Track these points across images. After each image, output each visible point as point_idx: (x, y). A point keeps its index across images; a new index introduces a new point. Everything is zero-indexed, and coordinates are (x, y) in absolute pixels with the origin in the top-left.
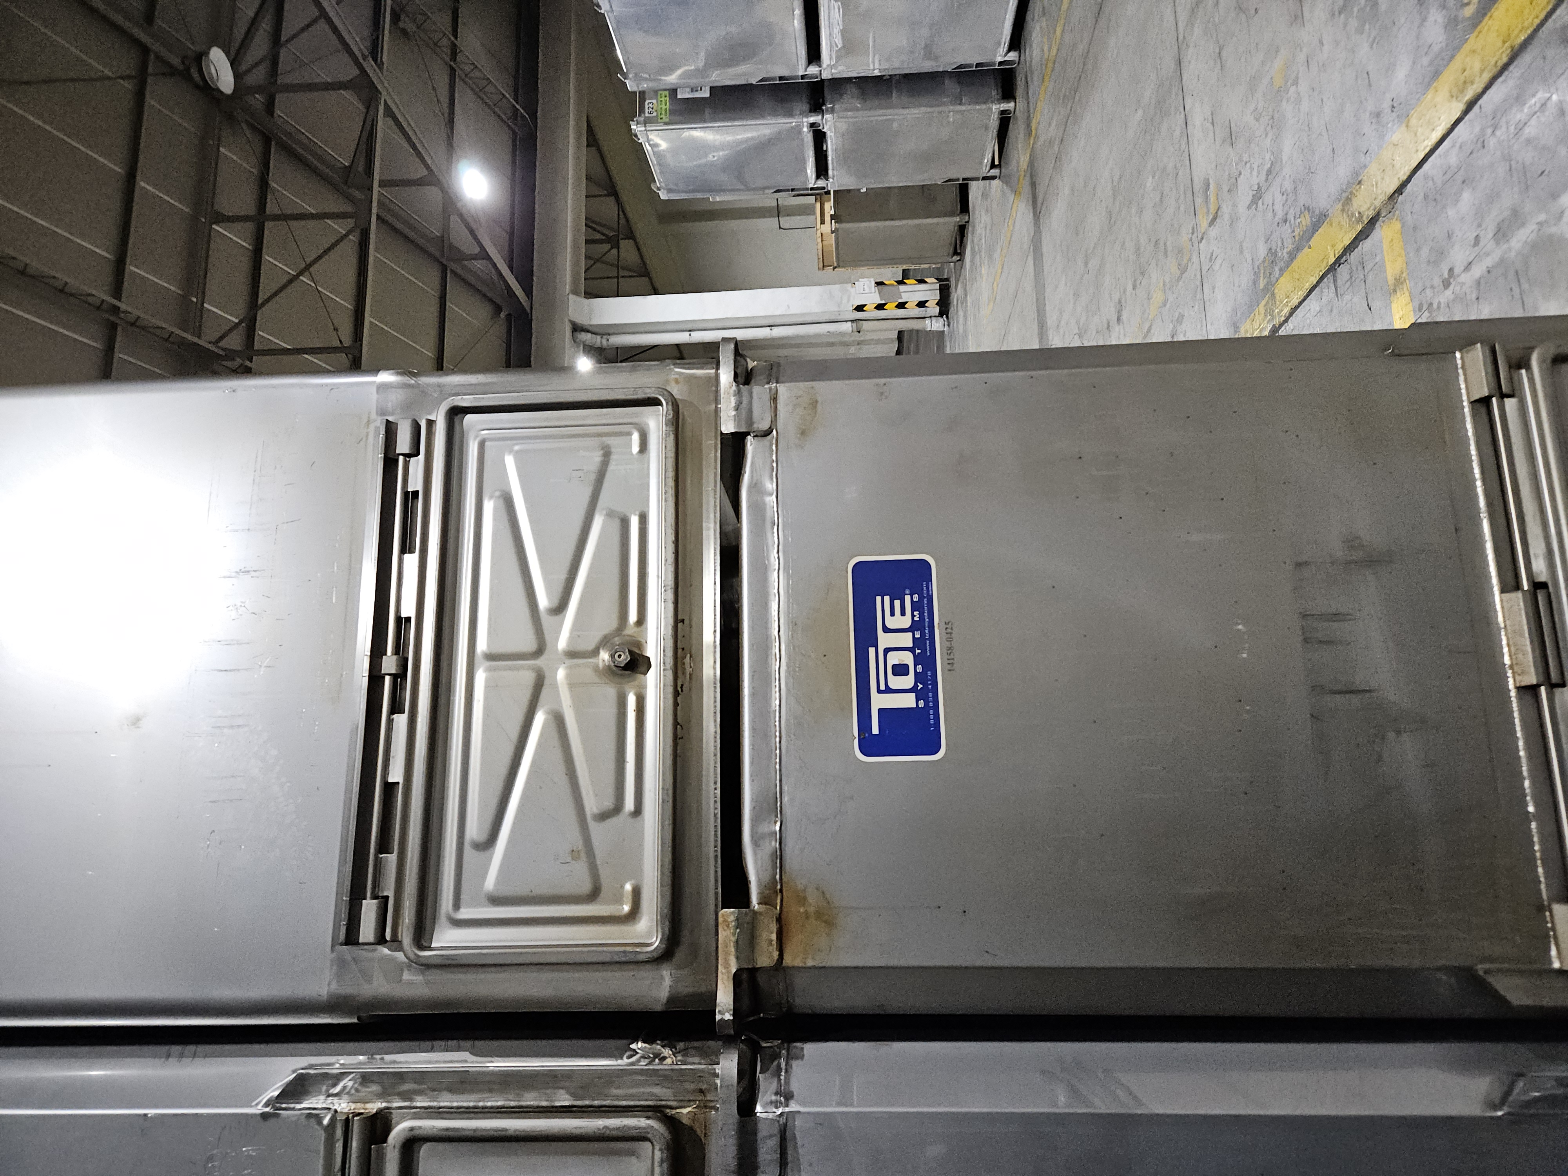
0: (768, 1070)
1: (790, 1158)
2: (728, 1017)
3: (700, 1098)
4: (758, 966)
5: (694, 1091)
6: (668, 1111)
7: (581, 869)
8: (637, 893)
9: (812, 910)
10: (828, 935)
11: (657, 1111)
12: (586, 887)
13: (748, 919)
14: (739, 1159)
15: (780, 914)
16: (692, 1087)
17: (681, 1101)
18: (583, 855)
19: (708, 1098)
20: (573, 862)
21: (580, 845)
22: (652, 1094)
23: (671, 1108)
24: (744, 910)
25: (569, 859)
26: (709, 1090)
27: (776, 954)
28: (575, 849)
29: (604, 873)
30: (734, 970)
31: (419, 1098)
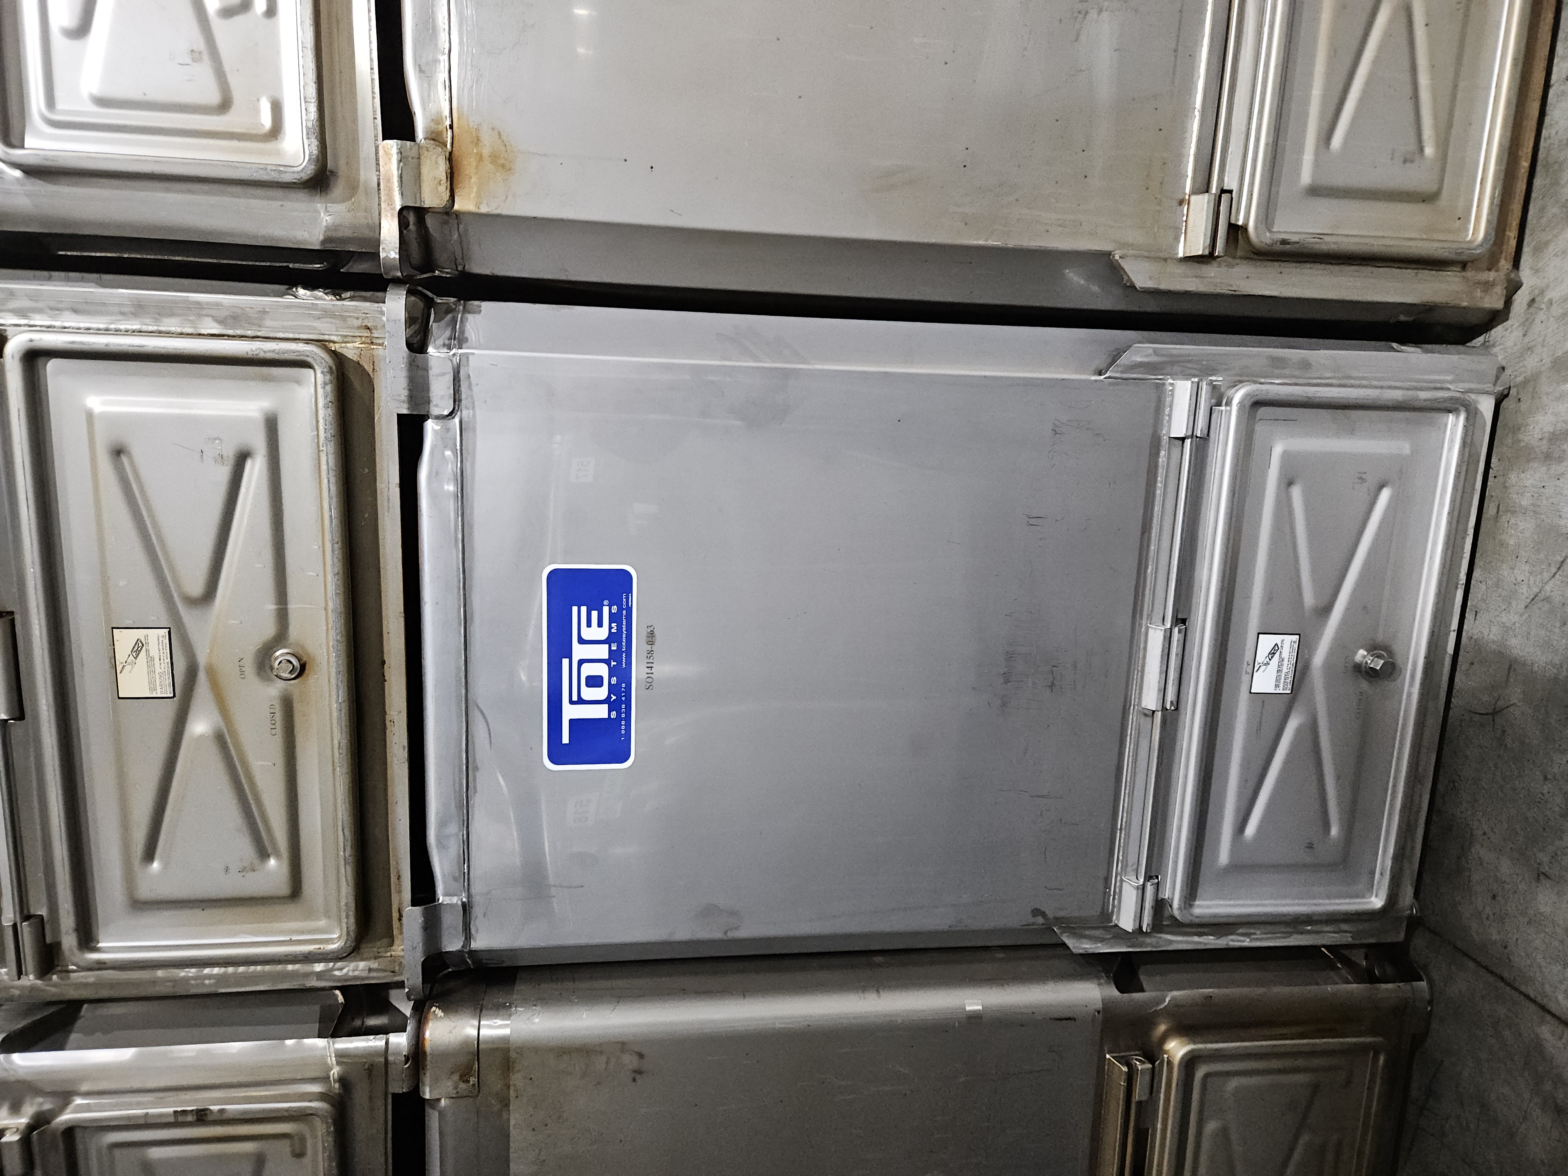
0: (442, 319)
1: (463, 396)
2: (394, 255)
3: (366, 335)
4: (426, 206)
5: (359, 328)
6: (331, 344)
7: (204, 72)
8: (277, 108)
9: (486, 152)
10: (504, 180)
11: (321, 343)
12: (214, 97)
13: (414, 153)
14: (410, 390)
15: (450, 153)
16: (358, 323)
17: (346, 336)
18: (206, 57)
19: (375, 335)
20: (195, 64)
21: (200, 44)
22: (314, 328)
23: (334, 342)
24: (408, 143)
25: (190, 62)
26: (376, 328)
27: (446, 196)
28: (195, 49)
29: (234, 81)
30: (398, 207)
31: (37, 316)
